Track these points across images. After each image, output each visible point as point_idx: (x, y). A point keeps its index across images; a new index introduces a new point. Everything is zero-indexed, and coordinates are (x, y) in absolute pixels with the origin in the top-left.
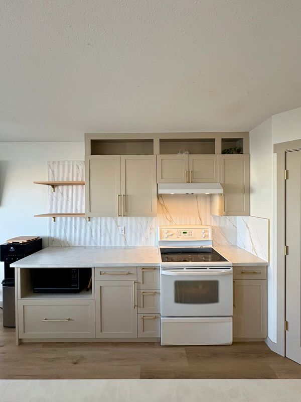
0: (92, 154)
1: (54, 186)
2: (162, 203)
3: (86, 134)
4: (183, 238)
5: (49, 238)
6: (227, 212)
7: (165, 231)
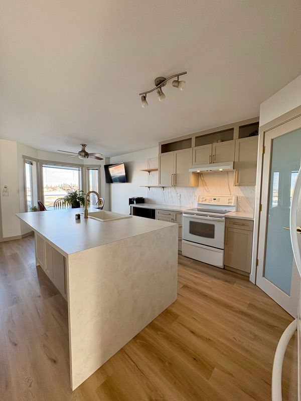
0: (162, 153)
1: (149, 172)
2: (203, 179)
3: (159, 142)
4: (213, 203)
5: (147, 199)
6: (240, 183)
7: (201, 197)
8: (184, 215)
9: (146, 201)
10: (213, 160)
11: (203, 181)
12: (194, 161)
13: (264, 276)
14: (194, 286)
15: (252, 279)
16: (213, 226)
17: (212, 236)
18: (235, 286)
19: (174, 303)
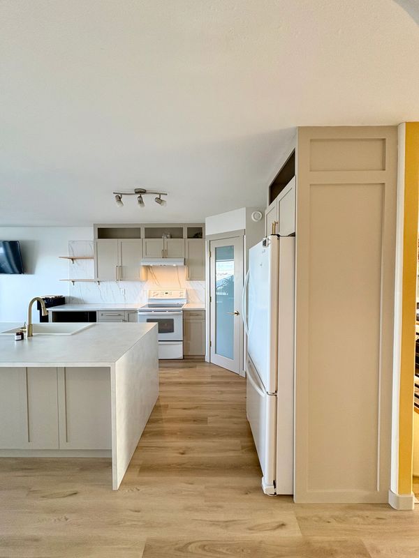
0: (99, 237)
1: (72, 259)
2: (152, 272)
3: (94, 225)
4: (167, 297)
5: (70, 297)
6: (191, 278)
7: (152, 292)
8: (139, 313)
9: (67, 301)
10: (165, 255)
11: (152, 274)
12: (144, 254)
13: (216, 353)
14: (167, 380)
15: (207, 359)
16: (173, 320)
17: (171, 330)
18: (197, 368)
19: (158, 399)
